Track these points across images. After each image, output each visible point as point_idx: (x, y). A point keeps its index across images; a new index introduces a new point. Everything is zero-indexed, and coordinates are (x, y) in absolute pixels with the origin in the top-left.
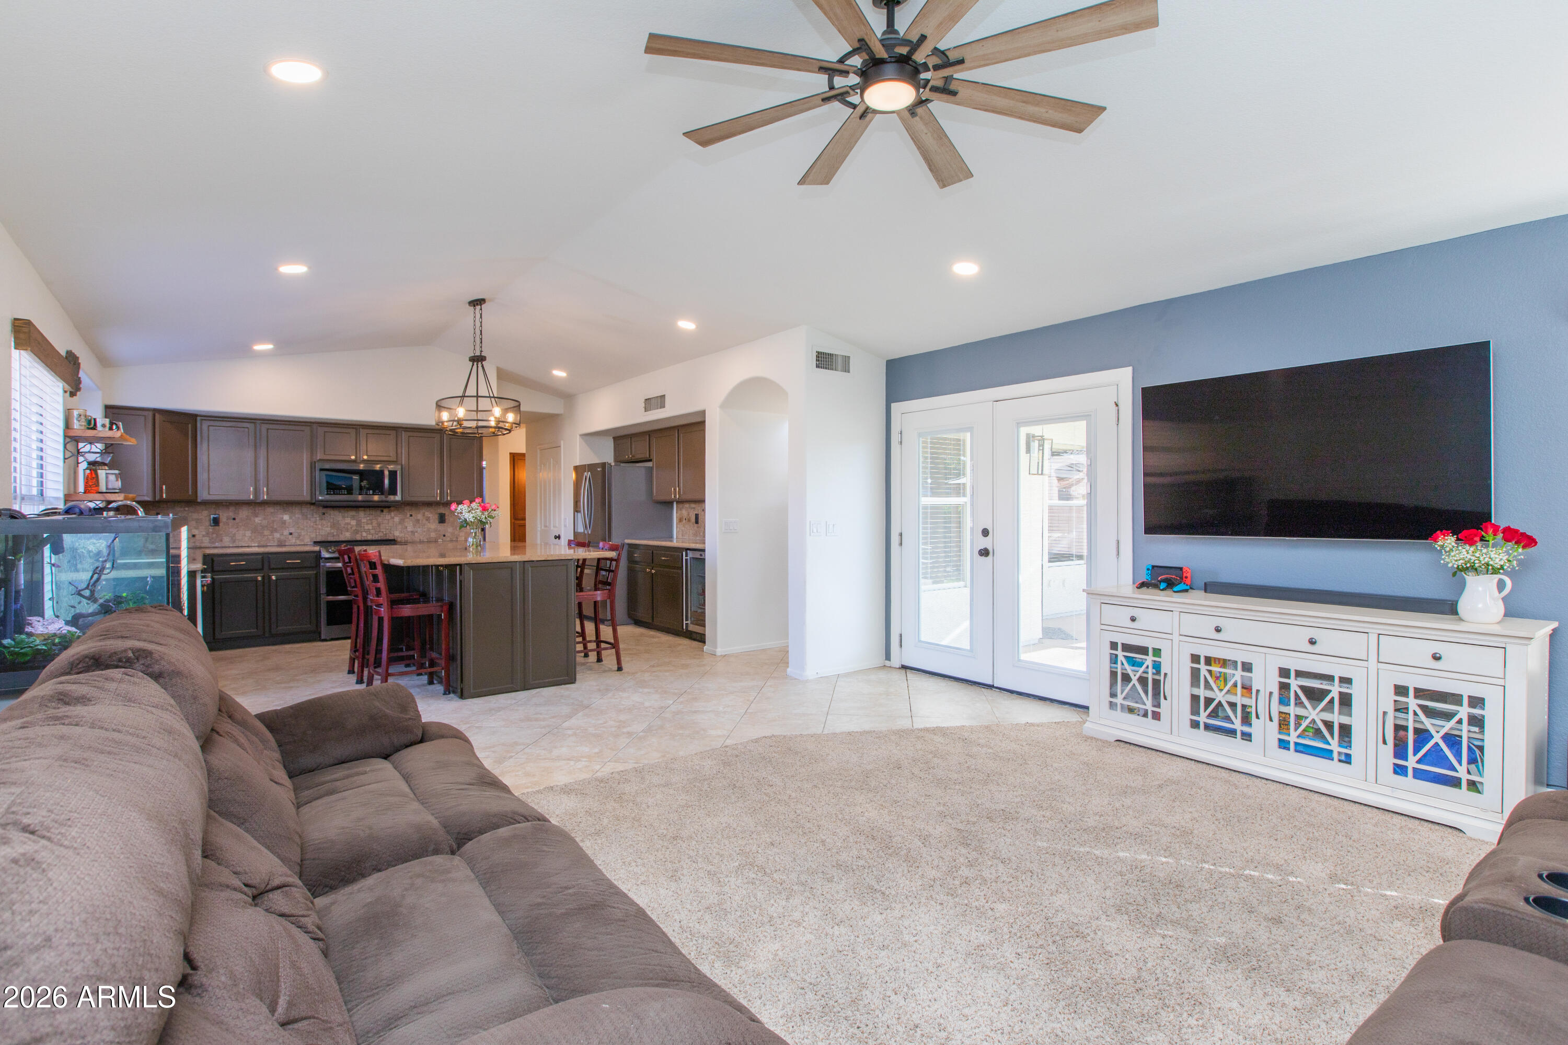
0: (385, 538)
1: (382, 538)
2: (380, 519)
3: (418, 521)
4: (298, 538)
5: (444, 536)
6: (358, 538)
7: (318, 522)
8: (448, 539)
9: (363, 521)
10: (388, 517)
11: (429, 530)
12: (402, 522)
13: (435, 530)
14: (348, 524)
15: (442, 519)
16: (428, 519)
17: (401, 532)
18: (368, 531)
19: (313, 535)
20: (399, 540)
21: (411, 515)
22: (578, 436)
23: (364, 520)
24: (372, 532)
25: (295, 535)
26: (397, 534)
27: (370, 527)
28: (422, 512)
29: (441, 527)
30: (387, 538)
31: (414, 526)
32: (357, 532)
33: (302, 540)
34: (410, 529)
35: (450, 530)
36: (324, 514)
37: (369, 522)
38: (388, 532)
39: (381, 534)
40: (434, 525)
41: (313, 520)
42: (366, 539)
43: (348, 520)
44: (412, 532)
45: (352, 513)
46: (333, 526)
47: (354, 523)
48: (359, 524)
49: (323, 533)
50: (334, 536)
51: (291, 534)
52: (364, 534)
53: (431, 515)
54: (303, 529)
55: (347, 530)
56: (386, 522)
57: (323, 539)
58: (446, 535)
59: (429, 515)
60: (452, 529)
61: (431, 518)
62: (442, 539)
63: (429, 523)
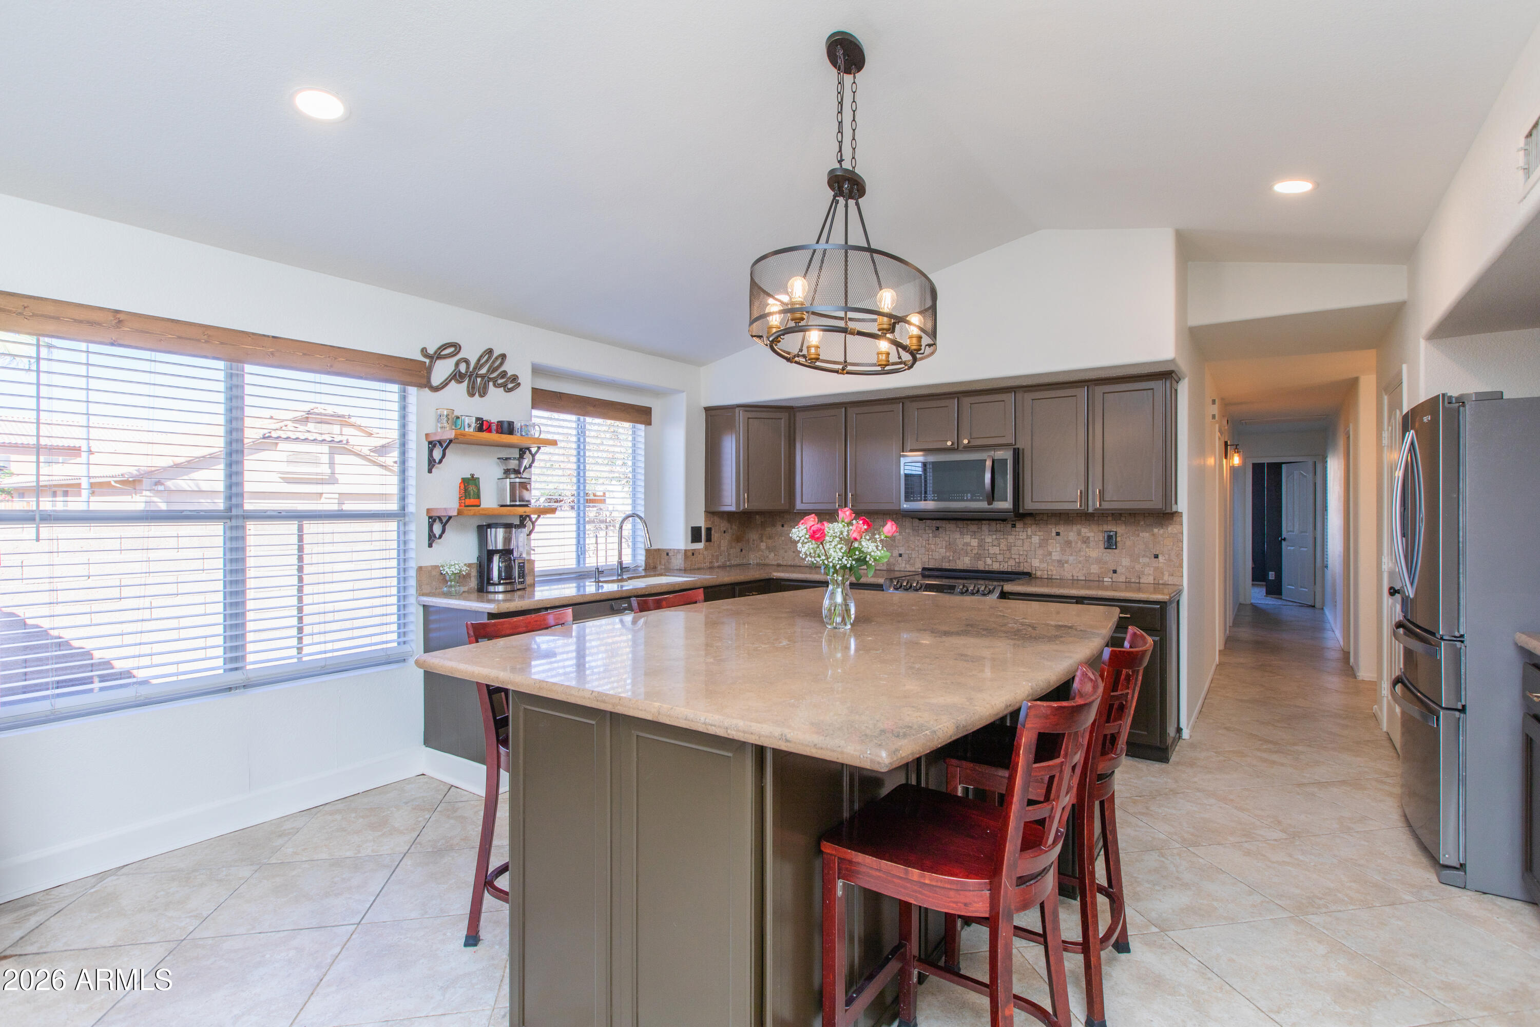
0: (1017, 569)
1: (1014, 569)
2: (1011, 539)
3: (1069, 543)
4: (908, 562)
5: (1115, 572)
6: (981, 566)
7: (930, 542)
8: (1122, 579)
9: (987, 540)
10: (1023, 535)
11: (1087, 558)
12: (1043, 543)
13: (1099, 561)
14: (967, 544)
15: (1111, 543)
16: (1086, 541)
17: (1041, 561)
18: (994, 557)
19: (925, 559)
20: (1039, 574)
21: (1058, 534)
22: (1423, 343)
23: (989, 540)
24: (1000, 558)
25: (905, 557)
26: (1036, 564)
27: (996, 550)
28: (1075, 528)
29: (1109, 557)
30: (1021, 569)
31: (1063, 551)
32: (978, 557)
33: (913, 565)
34: (1056, 556)
35: (1126, 562)
36: (938, 528)
37: (996, 543)
38: (1022, 559)
39: (1012, 562)
40: (1096, 551)
41: (925, 536)
42: (990, 568)
43: (967, 539)
44: (1059, 561)
45: (973, 527)
46: (950, 546)
47: (974, 543)
48: (981, 545)
49: (936, 556)
50: (949, 561)
51: (900, 555)
52: (989, 561)
53: (1093, 533)
54: (913, 550)
55: (967, 554)
56: (1019, 543)
57: (937, 566)
58: (1118, 570)
59: (1088, 535)
60: (1128, 560)
61: (1091, 539)
62: (1112, 578)
63: (1088, 547)
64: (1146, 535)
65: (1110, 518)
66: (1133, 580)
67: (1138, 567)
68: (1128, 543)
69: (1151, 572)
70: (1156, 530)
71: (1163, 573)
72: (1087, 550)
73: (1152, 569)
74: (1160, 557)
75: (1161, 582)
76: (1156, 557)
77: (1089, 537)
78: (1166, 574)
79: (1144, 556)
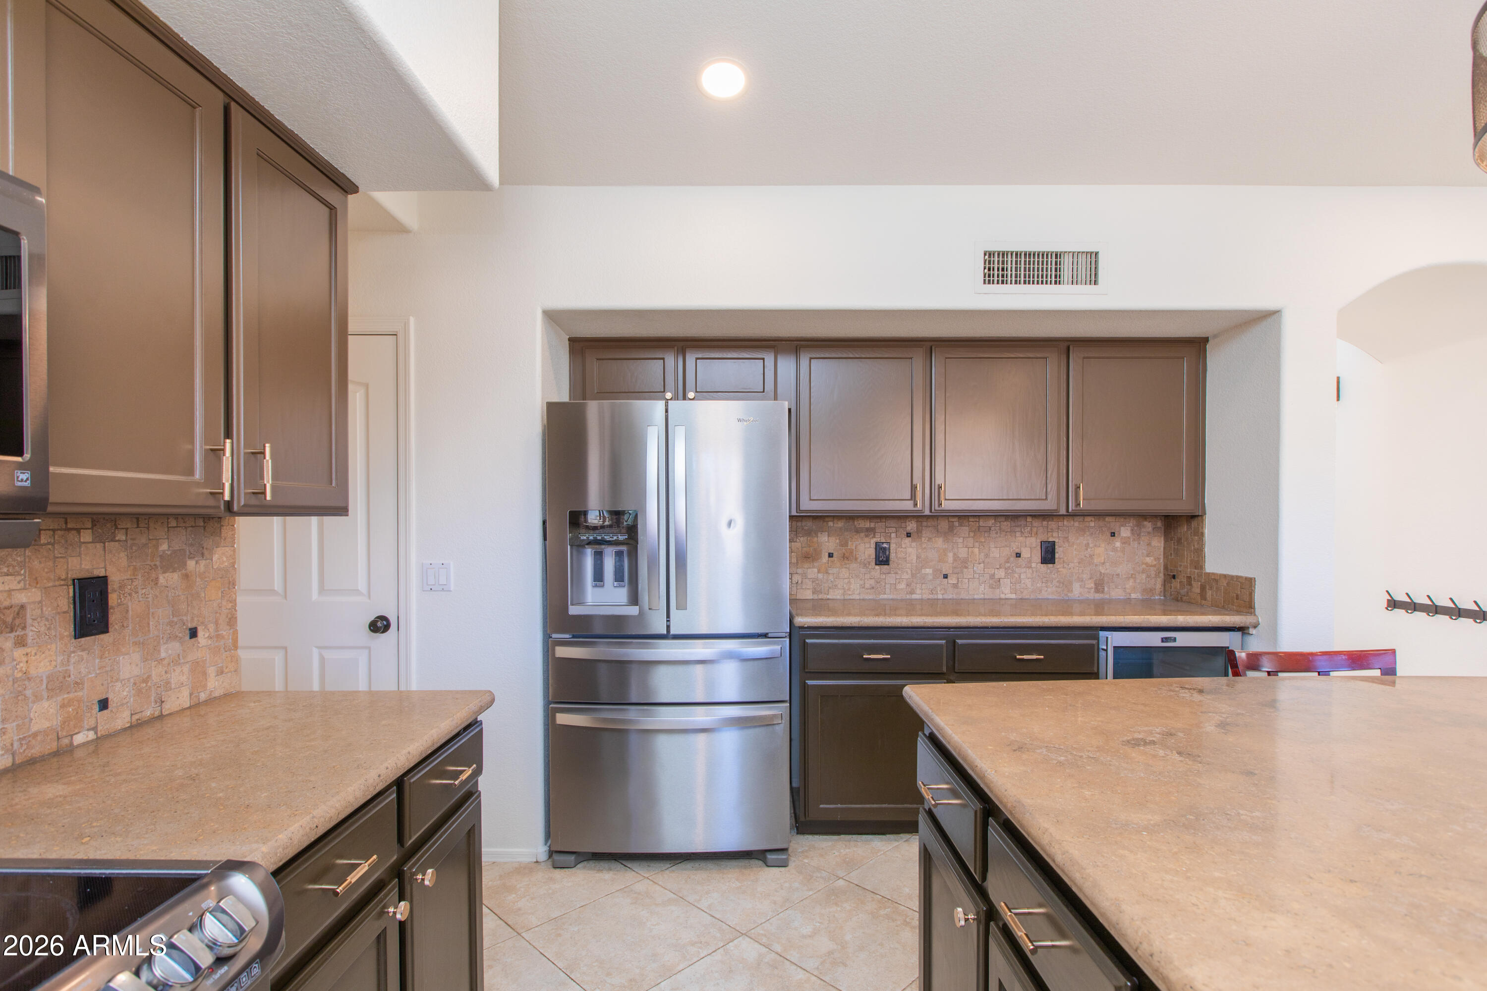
11: (23, 683)
13: (57, 685)
22: (539, 316)
29: (88, 661)
35: (130, 665)
40: (48, 649)
58: (111, 696)
59: (21, 598)
60: (136, 657)
61: (30, 614)
62: (95, 729)
63: (21, 642)
64: (170, 579)
65: (86, 536)
66: (148, 713)
67: (156, 673)
68: (134, 606)
69: (184, 678)
70: (191, 564)
71: (205, 674)
72: (19, 653)
73: (186, 669)
74: (200, 633)
75: (203, 696)
76: (193, 633)
77: (22, 607)
78: (211, 671)
79: (172, 637)
